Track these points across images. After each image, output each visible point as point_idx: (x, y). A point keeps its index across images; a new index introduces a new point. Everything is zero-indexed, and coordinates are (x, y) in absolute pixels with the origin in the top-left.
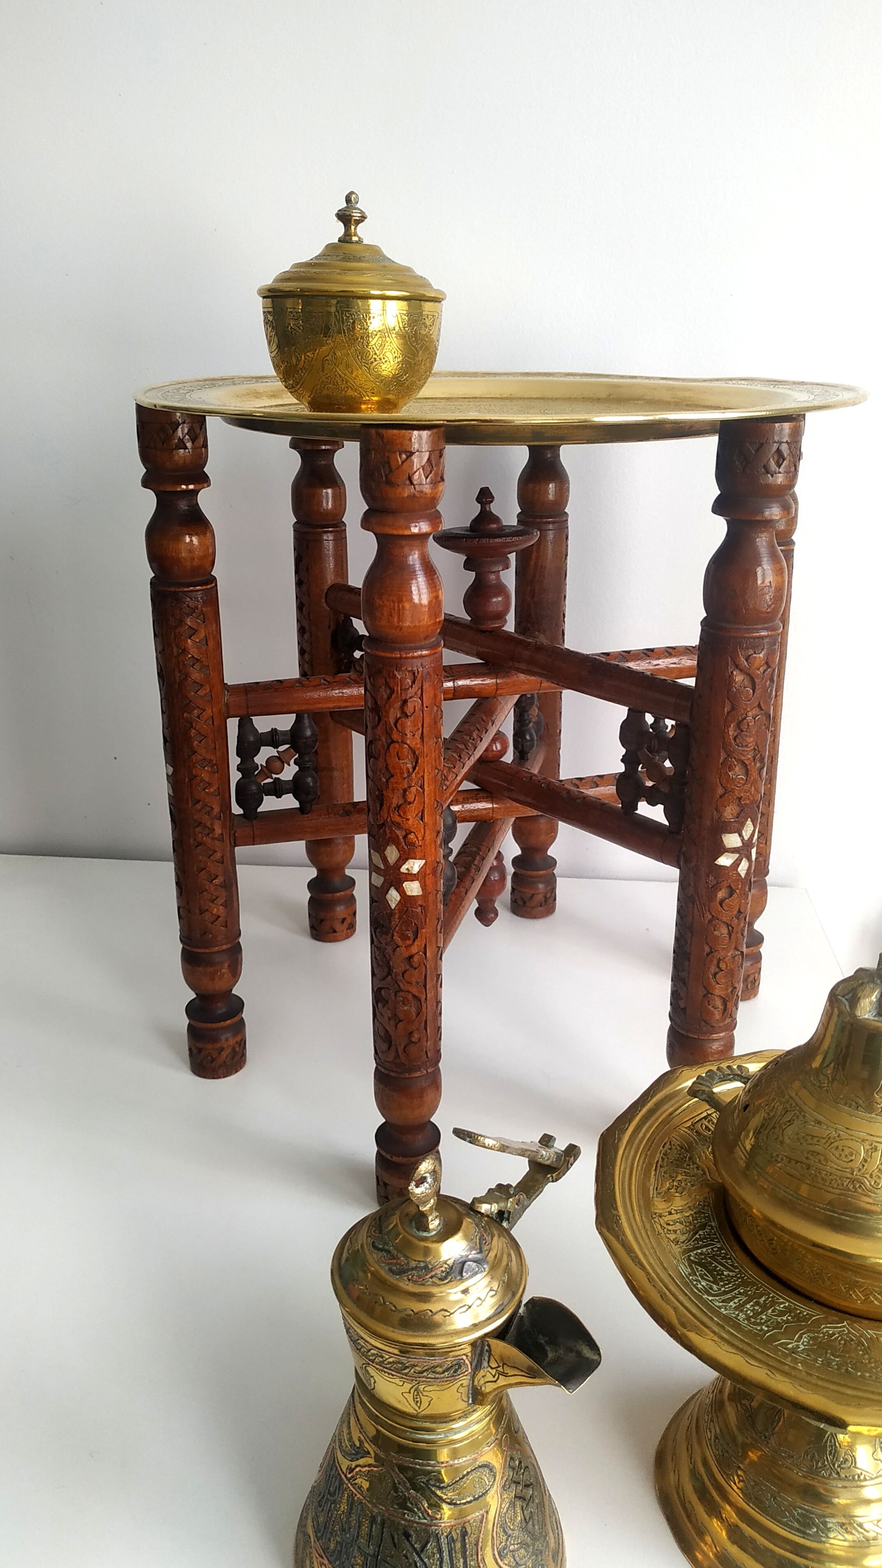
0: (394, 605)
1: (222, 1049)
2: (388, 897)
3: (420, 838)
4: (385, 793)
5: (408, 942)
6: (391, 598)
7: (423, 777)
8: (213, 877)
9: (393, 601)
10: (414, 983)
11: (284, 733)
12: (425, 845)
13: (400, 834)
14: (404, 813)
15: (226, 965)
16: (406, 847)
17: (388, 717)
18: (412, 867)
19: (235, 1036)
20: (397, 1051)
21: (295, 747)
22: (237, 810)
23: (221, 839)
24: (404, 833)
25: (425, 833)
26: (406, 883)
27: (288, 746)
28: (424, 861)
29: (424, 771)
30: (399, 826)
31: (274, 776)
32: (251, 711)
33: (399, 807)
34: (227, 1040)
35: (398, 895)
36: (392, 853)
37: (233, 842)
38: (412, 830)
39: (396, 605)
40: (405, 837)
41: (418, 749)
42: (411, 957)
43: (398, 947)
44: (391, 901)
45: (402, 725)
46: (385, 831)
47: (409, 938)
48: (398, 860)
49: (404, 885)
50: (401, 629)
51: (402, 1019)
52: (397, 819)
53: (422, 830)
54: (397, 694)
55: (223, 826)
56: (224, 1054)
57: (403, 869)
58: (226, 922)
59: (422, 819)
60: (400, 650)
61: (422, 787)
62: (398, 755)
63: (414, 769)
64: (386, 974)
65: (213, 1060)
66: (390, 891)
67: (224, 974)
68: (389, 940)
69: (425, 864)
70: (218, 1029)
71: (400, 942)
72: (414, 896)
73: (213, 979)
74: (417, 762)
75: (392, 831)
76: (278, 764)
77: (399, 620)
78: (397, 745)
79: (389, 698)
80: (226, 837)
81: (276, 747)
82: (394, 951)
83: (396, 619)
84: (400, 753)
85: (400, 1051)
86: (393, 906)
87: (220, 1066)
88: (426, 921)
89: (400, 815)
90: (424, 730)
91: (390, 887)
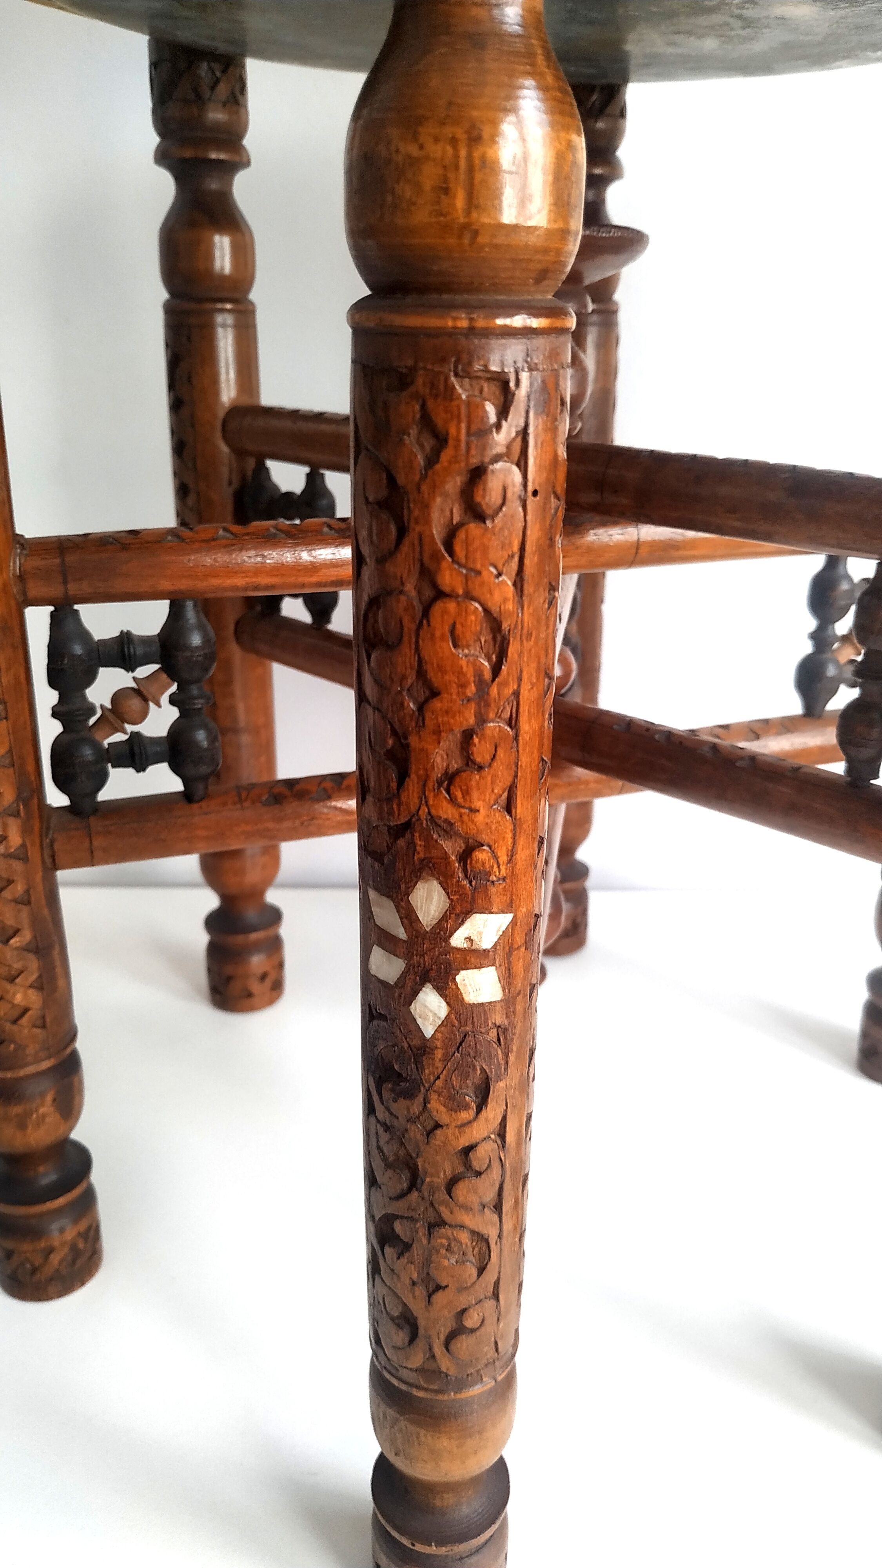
0: (456, 156)
1: (50, 1251)
2: (416, 1008)
3: (503, 858)
4: (413, 740)
5: (465, 1116)
6: (448, 131)
7: (517, 694)
8: (11, 932)
9: (454, 142)
10: (477, 1207)
11: (146, 641)
12: (513, 874)
13: (451, 848)
14: (466, 793)
15: (49, 1098)
16: (466, 882)
17: (428, 522)
18: (480, 933)
19: (76, 1221)
20: (431, 1349)
21: (170, 669)
22: (56, 798)
23: (21, 855)
24: (460, 846)
25: (514, 843)
26: (462, 973)
27: (156, 667)
28: (508, 918)
29: (520, 679)
30: (448, 829)
31: (130, 728)
32: (73, 589)
33: (450, 779)
34: (62, 1231)
35: (444, 1004)
36: (429, 897)
37: (48, 861)
38: (484, 838)
39: (463, 153)
40: (465, 856)
41: (510, 614)
42: (469, 1149)
43: (438, 1126)
44: (425, 1018)
45: (467, 543)
46: (411, 844)
47: (466, 1107)
48: (444, 918)
49: (458, 978)
50: (476, 233)
51: (444, 1284)
52: (446, 811)
53: (509, 836)
54: (457, 447)
55: (26, 831)
56: (55, 1259)
57: (458, 940)
58: (43, 1017)
59: (509, 808)
60: (468, 307)
61: (513, 722)
62: (453, 631)
63: (496, 670)
64: (405, 1185)
65: (34, 1270)
66: (421, 995)
67: (44, 1116)
68: (416, 1108)
69: (513, 923)
70: (42, 1215)
71: (443, 1115)
72: (482, 1005)
73: (22, 1125)
74: (502, 655)
75: (429, 843)
76: (135, 703)
77: (472, 203)
78: (451, 606)
79: (432, 460)
80: (34, 854)
81: (130, 668)
82: (429, 1133)
83: (460, 202)
84: (458, 626)
85: (438, 1350)
86: (429, 1031)
87: (51, 1280)
88: (507, 1063)
89: (452, 800)
90: (527, 561)
91: (422, 985)
